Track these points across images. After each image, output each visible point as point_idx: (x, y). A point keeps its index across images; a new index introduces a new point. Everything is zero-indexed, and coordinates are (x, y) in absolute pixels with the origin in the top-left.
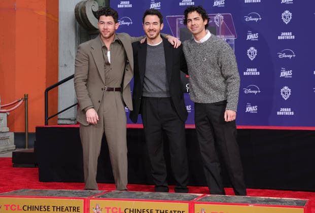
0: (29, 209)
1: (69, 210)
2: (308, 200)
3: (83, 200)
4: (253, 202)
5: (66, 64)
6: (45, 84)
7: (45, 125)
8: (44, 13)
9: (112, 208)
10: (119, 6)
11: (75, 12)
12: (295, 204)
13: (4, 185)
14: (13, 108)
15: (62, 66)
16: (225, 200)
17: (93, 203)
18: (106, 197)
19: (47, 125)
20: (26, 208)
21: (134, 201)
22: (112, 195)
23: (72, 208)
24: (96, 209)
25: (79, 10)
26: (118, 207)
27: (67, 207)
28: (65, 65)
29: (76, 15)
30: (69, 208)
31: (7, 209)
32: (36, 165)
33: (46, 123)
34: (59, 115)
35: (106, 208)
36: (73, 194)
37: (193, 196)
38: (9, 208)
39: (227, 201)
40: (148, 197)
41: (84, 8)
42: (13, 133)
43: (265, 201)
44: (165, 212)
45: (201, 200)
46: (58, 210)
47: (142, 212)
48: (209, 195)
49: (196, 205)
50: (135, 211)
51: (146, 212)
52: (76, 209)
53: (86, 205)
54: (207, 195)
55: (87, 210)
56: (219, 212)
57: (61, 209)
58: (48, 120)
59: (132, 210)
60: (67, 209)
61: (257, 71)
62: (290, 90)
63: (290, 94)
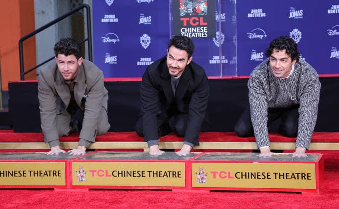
0: (2, 175)
1: (48, 174)
3: (64, 163)
5: (44, 10)
6: (20, 34)
7: (21, 80)
9: (98, 170)
15: (39, 14)
17: (76, 165)
19: (24, 80)
21: (123, 163)
24: (79, 173)
26: (105, 170)
27: (46, 171)
28: (43, 12)
30: (48, 172)
33: (22, 78)
34: (37, 68)
35: (91, 171)
44: (158, 174)
45: (199, 159)
46: (36, 175)
47: (132, 174)
48: (208, 153)
49: (193, 164)
50: (124, 174)
51: (137, 175)
52: (56, 173)
53: (68, 169)
54: (206, 153)
55: (69, 174)
56: (219, 171)
57: (39, 173)
58: (24, 75)
59: (120, 172)
60: (45, 173)
61: (263, 13)
62: (300, 33)
63: (300, 37)
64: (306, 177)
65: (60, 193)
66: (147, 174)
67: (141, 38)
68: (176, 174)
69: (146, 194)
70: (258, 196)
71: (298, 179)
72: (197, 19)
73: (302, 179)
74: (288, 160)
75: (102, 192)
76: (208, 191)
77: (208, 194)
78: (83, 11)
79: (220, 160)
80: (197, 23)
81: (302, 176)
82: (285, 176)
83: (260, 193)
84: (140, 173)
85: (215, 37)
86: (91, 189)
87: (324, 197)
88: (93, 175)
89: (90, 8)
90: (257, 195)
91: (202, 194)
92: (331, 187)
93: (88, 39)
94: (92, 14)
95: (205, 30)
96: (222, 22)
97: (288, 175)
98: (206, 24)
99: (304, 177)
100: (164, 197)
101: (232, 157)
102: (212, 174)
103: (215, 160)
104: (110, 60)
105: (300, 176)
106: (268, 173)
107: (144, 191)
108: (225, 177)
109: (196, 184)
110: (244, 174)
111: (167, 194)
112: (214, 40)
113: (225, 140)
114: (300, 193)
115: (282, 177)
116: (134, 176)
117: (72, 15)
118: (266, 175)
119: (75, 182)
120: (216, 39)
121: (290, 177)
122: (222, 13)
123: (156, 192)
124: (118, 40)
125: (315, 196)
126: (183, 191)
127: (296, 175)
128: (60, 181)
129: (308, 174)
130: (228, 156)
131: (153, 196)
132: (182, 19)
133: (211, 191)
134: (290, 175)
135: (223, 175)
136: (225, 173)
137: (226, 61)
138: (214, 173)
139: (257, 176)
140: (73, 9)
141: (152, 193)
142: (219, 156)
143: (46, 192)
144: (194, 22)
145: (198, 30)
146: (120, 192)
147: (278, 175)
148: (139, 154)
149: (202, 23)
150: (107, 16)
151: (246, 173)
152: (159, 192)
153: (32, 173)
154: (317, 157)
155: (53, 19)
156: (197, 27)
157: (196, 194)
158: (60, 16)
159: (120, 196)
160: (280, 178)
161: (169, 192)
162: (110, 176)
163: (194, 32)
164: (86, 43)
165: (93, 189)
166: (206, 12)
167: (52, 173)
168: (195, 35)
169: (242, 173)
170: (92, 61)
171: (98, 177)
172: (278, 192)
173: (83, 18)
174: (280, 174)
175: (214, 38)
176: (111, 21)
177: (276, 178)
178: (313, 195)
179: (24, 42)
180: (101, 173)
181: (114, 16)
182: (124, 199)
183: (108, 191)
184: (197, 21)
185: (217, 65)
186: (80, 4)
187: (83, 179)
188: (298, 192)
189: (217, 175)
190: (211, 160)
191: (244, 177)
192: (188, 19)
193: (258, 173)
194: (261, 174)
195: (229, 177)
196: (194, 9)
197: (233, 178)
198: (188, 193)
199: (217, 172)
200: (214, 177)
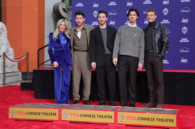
0: (30, 114)
2: (178, 110)
3: (58, 110)
4: (149, 111)
6: (37, 47)
7: (38, 68)
8: (37, 9)
9: (73, 113)
10: (77, 6)
11: (53, 8)
12: (171, 112)
13: (16, 100)
14: (21, 59)
15: (46, 37)
16: (133, 110)
17: (63, 111)
18: (70, 108)
20: (28, 113)
21: (85, 111)
22: (73, 107)
23: (52, 114)
24: (65, 114)
25: (55, 8)
26: (77, 114)
29: (53, 10)
30: (51, 114)
31: (18, 114)
32: (33, 89)
36: (53, 106)
37: (117, 107)
38: (19, 113)
39: (135, 111)
40: (93, 108)
41: (58, 7)
42: (21, 72)
43: (155, 111)
44: (102, 117)
45: (121, 110)
47: (89, 116)
49: (118, 113)
50: (85, 116)
51: (92, 116)
52: (54, 114)
53: (60, 113)
55: (60, 115)
57: (46, 114)
59: (84, 115)
60: (50, 114)
64: (172, 121)
65: (56, 124)
66: (96, 116)
68: (110, 117)
71: (168, 122)
76: (125, 126)
77: (125, 127)
81: (170, 121)
82: (162, 120)
84: (93, 116)
86: (70, 122)
88: (71, 116)
91: (122, 127)
100: (104, 127)
102: (127, 118)
105: (169, 120)
107: (95, 124)
109: (119, 122)
114: (169, 128)
115: (160, 121)
118: (152, 119)
119: (63, 119)
121: (164, 121)
123: (100, 125)
126: (113, 125)
127: (167, 120)
128: (56, 118)
129: (173, 119)
131: (99, 127)
133: (126, 126)
134: (164, 120)
135: (132, 118)
136: (133, 117)
138: (128, 117)
139: (148, 119)
141: (98, 126)
143: (49, 123)
146: (83, 124)
147: (158, 120)
151: (143, 118)
152: (102, 125)
153: (44, 114)
157: (119, 127)
159: (83, 126)
161: (107, 125)
162: (79, 116)
169: (141, 118)
180: (75, 115)
183: (78, 124)
187: (67, 118)
189: (129, 118)
191: (142, 120)
194: (150, 119)
195: (135, 119)
197: (137, 120)
198: (116, 126)
199: (129, 117)
200: (128, 119)
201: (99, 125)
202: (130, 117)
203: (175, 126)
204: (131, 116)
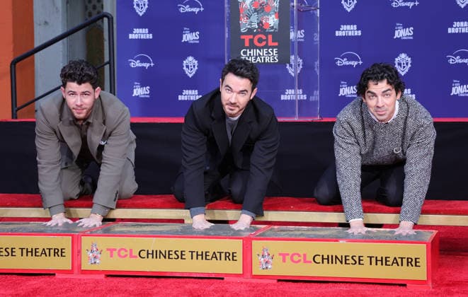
1: (48, 254)
3: (71, 237)
5: (48, 21)
6: (12, 53)
7: (12, 118)
9: (118, 249)
15: (40, 25)
19: (16, 118)
21: (154, 239)
24: (92, 252)
27: (44, 249)
28: (46, 23)
30: (47, 251)
33: (14, 116)
34: (36, 102)
35: (108, 250)
44: (204, 256)
45: (260, 235)
46: (30, 254)
47: (167, 255)
48: (276, 227)
49: (254, 242)
50: (156, 254)
51: (174, 256)
52: (58, 252)
53: (75, 246)
54: (273, 227)
55: (76, 253)
56: (291, 253)
57: (34, 252)
58: (17, 111)
59: (150, 252)
60: (44, 252)
61: (358, 30)
62: (410, 59)
63: (409, 66)
64: (413, 263)
65: (64, 281)
66: (188, 255)
67: (184, 62)
68: (230, 256)
69: (186, 283)
70: (345, 289)
71: (402, 265)
72: (264, 38)
73: (408, 265)
74: (388, 239)
75: (124, 279)
76: (276, 281)
77: (274, 285)
78: (103, 21)
79: (293, 237)
80: (264, 43)
81: (408, 262)
82: (384, 261)
83: (348, 285)
84: (179, 254)
85: (289, 63)
86: (108, 276)
87: (438, 291)
88: (112, 256)
89: (112, 18)
90: (343, 287)
91: (266, 285)
92: (448, 279)
93: (109, 63)
94: (115, 26)
95: (275, 52)
96: (299, 42)
97: (388, 259)
98: (276, 44)
99: (411, 262)
100: (212, 288)
101: (309, 233)
102: (281, 257)
103: (286, 237)
104: (140, 92)
105: (405, 261)
106: (359, 257)
107: (185, 280)
108: (299, 261)
109: (257, 270)
110: (325, 257)
111: (217, 284)
112: (288, 67)
113: (300, 209)
114: (405, 285)
115: (379, 263)
116: (169, 258)
117: (87, 27)
118: (357, 259)
119: (86, 266)
120: (291, 66)
121: (390, 263)
122: (299, 29)
123: (200, 280)
124: (152, 64)
125: (425, 290)
126: (239, 280)
127: (399, 261)
128: (64, 263)
129: (416, 259)
130: (303, 232)
131: (196, 287)
132: (242, 37)
133: (279, 281)
134: (391, 260)
135: (296, 258)
136: (299, 255)
137: (305, 97)
138: (284, 255)
139: (344, 260)
140: (90, 19)
141: (194, 283)
142: (292, 231)
143: (43, 279)
144: (260, 40)
145: (265, 52)
146: (149, 280)
147: (374, 260)
148: (177, 227)
149: (270, 43)
150: (136, 31)
151: (328, 256)
152: (206, 280)
153: (25, 251)
154: (429, 236)
155: (60, 32)
156: (263, 48)
157: (257, 285)
158: (71, 28)
159: (149, 286)
160: (377, 264)
161: (219, 281)
162: (136, 257)
163: (260, 55)
164: (107, 67)
165: (111, 275)
166: (276, 27)
167: (52, 251)
168: (261, 59)
169: (323, 256)
170: (114, 94)
171: (118, 258)
172: (373, 284)
173: (103, 32)
174: (376, 258)
175: (288, 65)
176: (143, 37)
177: (371, 264)
178: (424, 289)
179: (17, 64)
180: (123, 253)
181: (147, 30)
182: (155, 291)
183: (132, 279)
184: (264, 40)
185: (292, 102)
186: (99, 13)
187: (98, 262)
188: (402, 284)
189: (288, 258)
190: (280, 237)
191: (325, 261)
192: (251, 37)
193: (346, 256)
194: (350, 258)
195: (305, 261)
196: (260, 24)
197: (310, 262)
198: (247, 283)
199: (288, 254)
200: (284, 260)
201: (197, 280)
202: (291, 254)
203: (424, 277)
204: (293, 252)
